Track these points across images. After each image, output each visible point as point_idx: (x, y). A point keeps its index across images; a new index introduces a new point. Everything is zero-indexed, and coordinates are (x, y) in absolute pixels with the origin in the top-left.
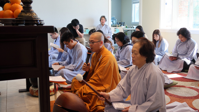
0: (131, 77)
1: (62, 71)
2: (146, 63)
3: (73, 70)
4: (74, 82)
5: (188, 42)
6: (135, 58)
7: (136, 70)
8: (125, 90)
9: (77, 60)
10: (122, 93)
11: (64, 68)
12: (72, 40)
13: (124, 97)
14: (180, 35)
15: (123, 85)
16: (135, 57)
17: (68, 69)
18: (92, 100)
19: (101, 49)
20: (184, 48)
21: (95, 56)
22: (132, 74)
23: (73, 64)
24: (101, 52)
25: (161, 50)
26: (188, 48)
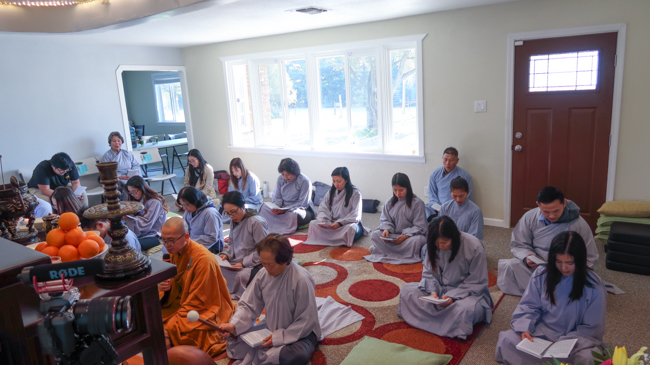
5: (298, 180)
8: (255, 309)
10: (250, 315)
13: (253, 320)
14: (285, 173)
15: (250, 301)
18: (200, 339)
19: (186, 245)
20: (293, 191)
24: (188, 252)
25: (250, 194)
26: (299, 191)
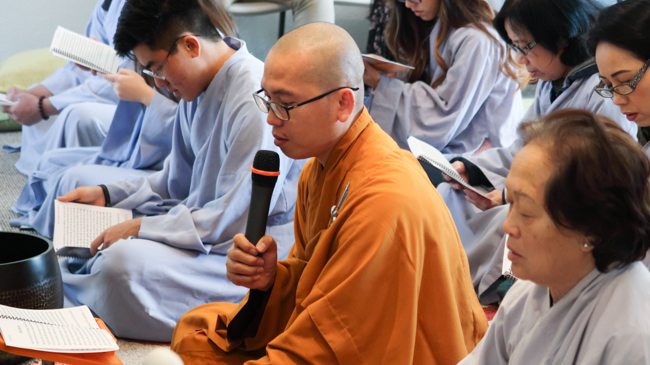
0: (512, 348)
1: (120, 257)
2: (595, 272)
3: (193, 251)
4: (183, 341)
6: (520, 241)
7: (538, 308)
9: (224, 181)
11: (137, 236)
12: (189, 35)
16: (524, 234)
17: (163, 242)
19: (344, 138)
21: (313, 180)
22: (516, 330)
23: (202, 205)
